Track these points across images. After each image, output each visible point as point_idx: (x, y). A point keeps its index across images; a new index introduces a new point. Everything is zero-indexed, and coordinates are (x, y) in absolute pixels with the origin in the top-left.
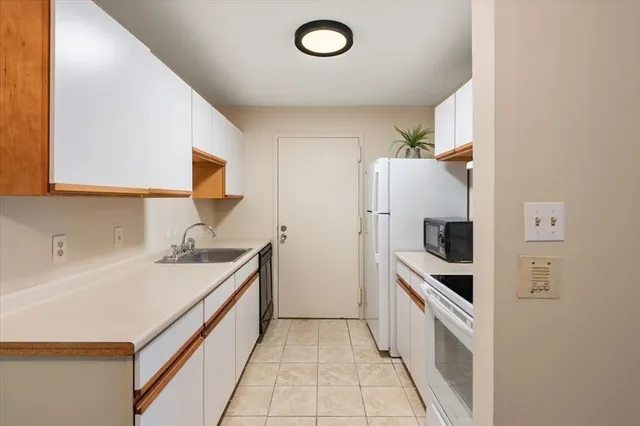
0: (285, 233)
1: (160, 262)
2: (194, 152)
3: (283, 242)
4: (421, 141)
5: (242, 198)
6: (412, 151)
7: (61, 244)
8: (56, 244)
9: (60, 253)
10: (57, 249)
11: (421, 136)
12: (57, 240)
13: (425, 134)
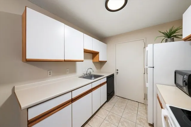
0: (118, 71)
1: (80, 77)
2: (84, 50)
3: (117, 74)
4: (174, 34)
5: (106, 61)
6: (169, 39)
7: (50, 72)
8: (49, 72)
9: (50, 74)
10: (49, 73)
11: (174, 32)
12: (49, 71)
13: (177, 30)
